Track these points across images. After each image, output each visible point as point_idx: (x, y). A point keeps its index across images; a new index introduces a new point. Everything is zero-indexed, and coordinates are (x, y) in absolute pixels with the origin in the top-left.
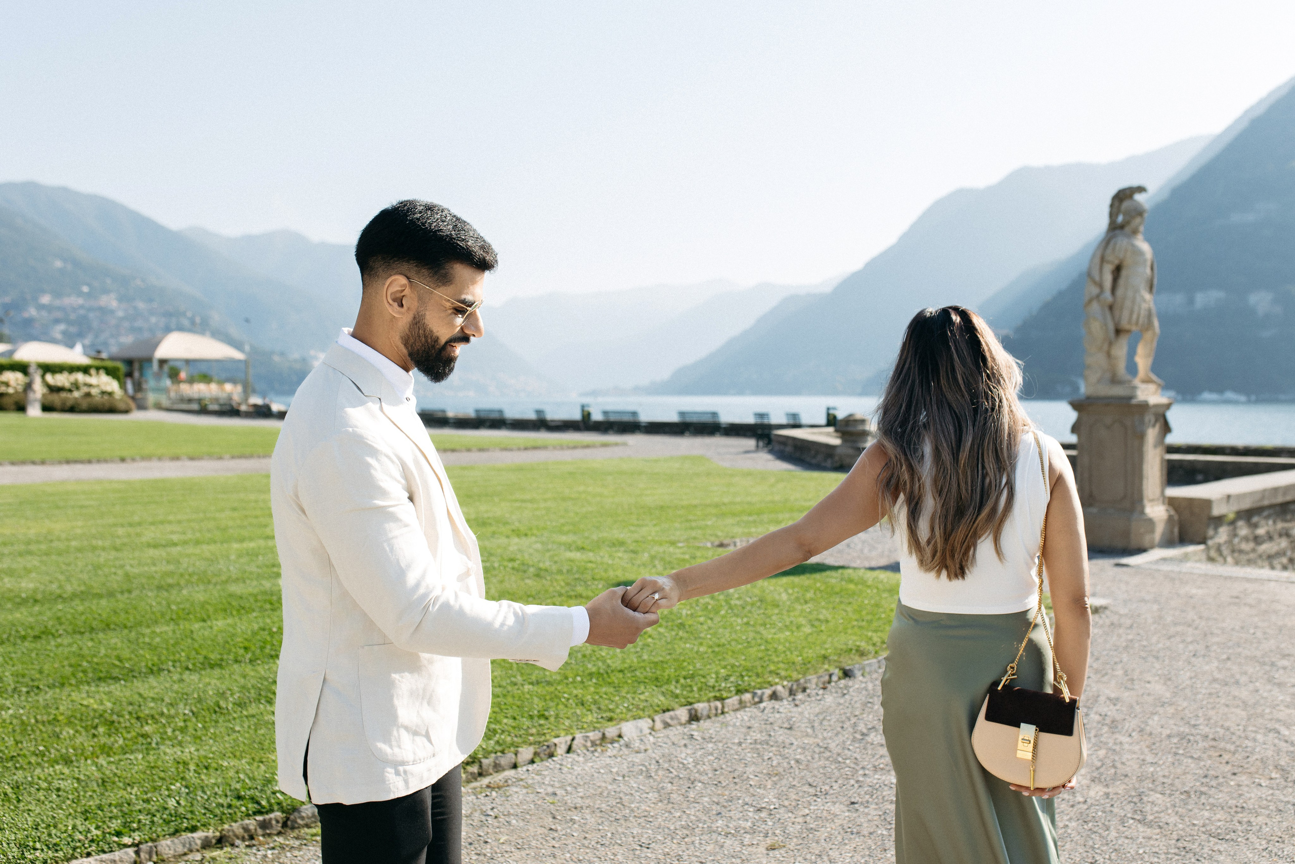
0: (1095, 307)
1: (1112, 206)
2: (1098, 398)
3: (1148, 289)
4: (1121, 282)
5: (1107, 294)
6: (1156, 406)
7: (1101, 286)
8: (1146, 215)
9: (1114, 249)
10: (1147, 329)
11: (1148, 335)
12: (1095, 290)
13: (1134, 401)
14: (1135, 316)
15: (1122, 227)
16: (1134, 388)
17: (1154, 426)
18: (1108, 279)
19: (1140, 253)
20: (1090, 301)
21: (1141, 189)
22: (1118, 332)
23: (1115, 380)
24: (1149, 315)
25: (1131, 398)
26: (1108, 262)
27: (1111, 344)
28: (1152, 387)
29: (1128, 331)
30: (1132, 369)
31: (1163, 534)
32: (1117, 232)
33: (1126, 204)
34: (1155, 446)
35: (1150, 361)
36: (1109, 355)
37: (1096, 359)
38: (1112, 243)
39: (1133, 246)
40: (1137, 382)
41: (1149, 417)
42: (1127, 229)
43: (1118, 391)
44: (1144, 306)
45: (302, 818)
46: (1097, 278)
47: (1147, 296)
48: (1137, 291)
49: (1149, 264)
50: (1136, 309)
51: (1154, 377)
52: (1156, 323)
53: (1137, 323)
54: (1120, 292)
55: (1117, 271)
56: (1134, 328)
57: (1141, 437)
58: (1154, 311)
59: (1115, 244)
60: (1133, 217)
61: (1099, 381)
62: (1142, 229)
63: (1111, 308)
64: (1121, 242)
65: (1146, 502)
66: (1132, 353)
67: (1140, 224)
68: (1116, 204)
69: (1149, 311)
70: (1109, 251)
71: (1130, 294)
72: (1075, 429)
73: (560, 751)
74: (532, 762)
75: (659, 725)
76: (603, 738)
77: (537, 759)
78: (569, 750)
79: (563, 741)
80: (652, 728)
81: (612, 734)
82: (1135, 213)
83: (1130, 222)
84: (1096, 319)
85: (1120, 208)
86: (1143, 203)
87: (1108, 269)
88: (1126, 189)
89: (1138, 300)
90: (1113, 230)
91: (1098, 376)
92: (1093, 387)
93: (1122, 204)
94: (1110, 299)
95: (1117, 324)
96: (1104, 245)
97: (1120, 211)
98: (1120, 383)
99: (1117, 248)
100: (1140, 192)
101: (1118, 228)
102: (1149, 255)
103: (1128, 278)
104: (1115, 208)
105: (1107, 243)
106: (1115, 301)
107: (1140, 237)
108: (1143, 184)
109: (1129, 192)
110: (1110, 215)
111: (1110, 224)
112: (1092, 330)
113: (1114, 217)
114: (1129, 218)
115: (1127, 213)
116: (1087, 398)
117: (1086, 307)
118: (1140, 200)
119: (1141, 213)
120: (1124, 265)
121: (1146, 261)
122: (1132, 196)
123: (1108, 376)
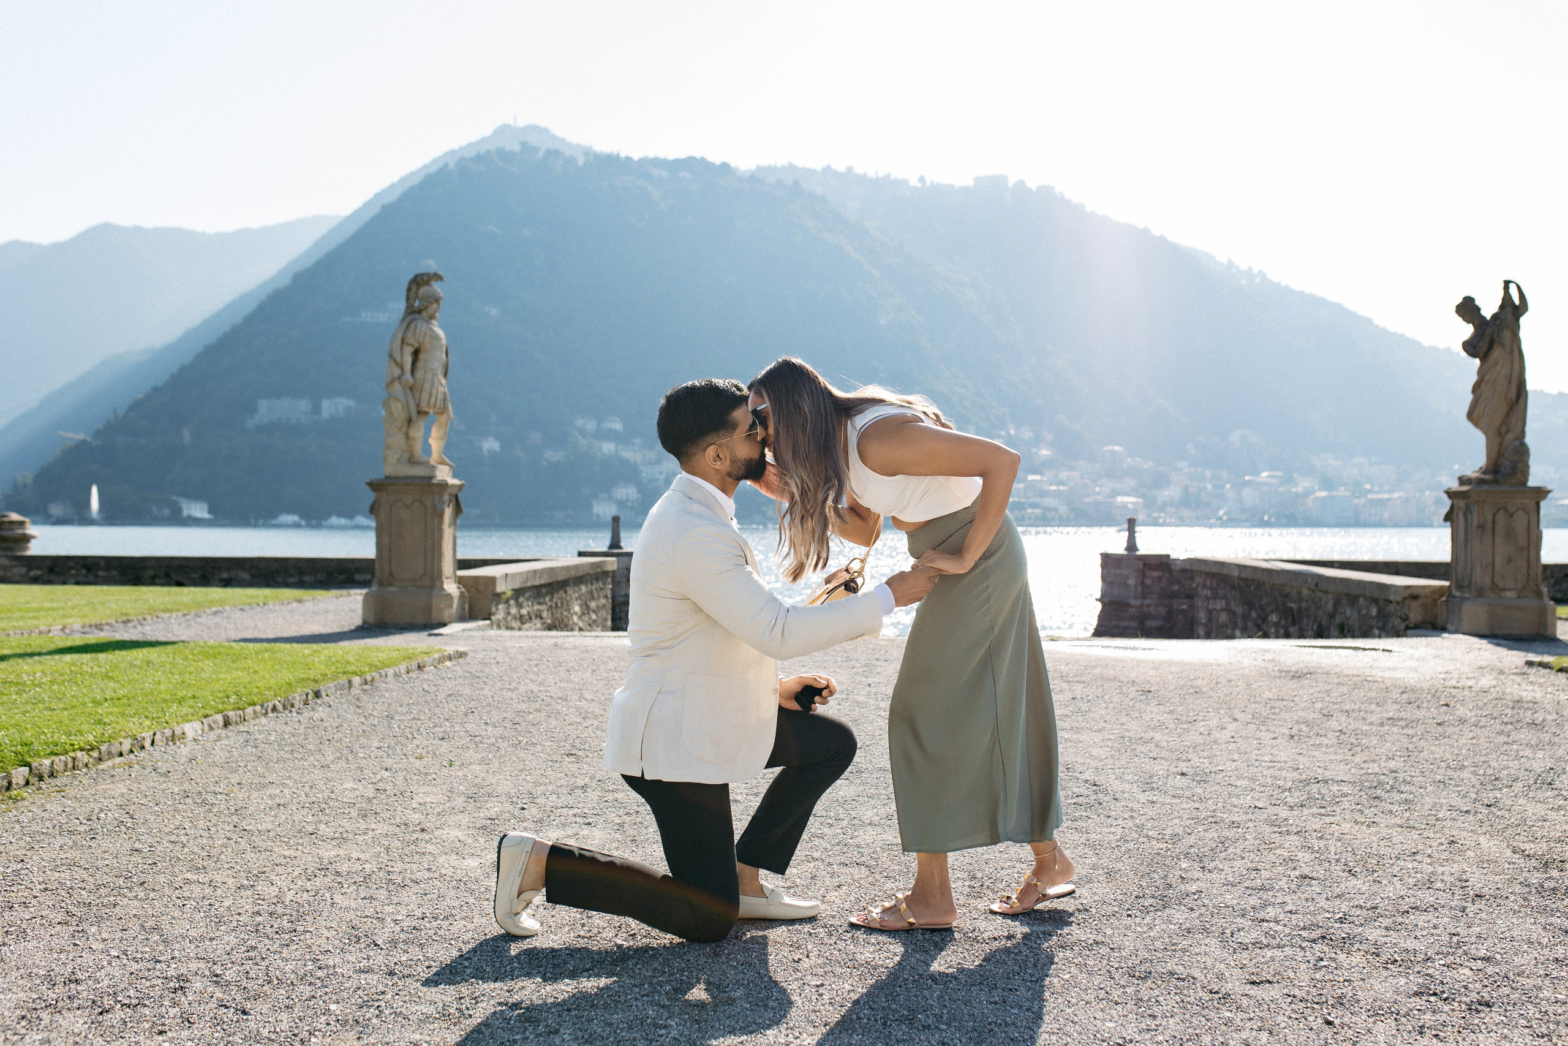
0: (397, 386)
1: (409, 290)
2: (398, 478)
3: (443, 374)
4: (420, 364)
5: (408, 375)
6: (453, 486)
7: (402, 368)
8: (441, 302)
9: (414, 333)
10: (442, 413)
11: (444, 418)
12: (397, 372)
13: (434, 481)
14: (433, 399)
15: (420, 312)
16: (434, 468)
17: (449, 506)
18: (408, 360)
19: (436, 338)
20: (392, 381)
21: (437, 277)
22: (418, 412)
23: (412, 461)
24: (445, 399)
25: (431, 478)
26: (408, 344)
28: (446, 468)
29: (426, 413)
30: (428, 450)
31: (456, 610)
32: (417, 316)
33: (423, 290)
34: (450, 526)
35: (443, 443)
36: (407, 435)
37: (396, 439)
38: (413, 325)
39: (431, 330)
40: (432, 462)
41: (446, 497)
42: (424, 313)
43: (416, 471)
44: (441, 389)
46: (399, 360)
47: (443, 381)
48: (435, 375)
49: (444, 349)
50: (434, 392)
51: (447, 460)
52: (450, 408)
53: (435, 406)
54: (419, 374)
55: (416, 354)
56: (431, 411)
57: (441, 515)
58: (448, 395)
59: (415, 326)
60: (431, 303)
61: (399, 460)
62: (438, 315)
63: (411, 389)
64: (421, 326)
65: (444, 579)
66: (427, 434)
67: (436, 311)
68: (413, 288)
69: (445, 394)
70: (410, 334)
71: (429, 377)
72: (373, 509)
73: (147, 744)
74: (132, 751)
75: (206, 727)
76: (173, 735)
77: (134, 750)
78: (153, 743)
79: (148, 735)
80: (203, 730)
81: (178, 732)
82: (431, 300)
83: (426, 308)
84: (398, 400)
85: (416, 293)
86: (439, 290)
87: (408, 351)
88: (422, 275)
89: (436, 384)
90: (411, 313)
91: (397, 456)
92: (393, 466)
93: (418, 289)
94: (411, 380)
95: (418, 405)
96: (404, 326)
97: (417, 297)
98: (418, 463)
99: (418, 332)
100: (437, 280)
101: (415, 312)
102: (444, 342)
103: (426, 361)
104: (412, 293)
105: (408, 326)
106: (415, 383)
107: (434, 322)
108: (440, 273)
109: (425, 278)
110: (408, 299)
111: (407, 307)
112: (394, 410)
113: (411, 301)
114: (425, 303)
115: (423, 298)
116: (387, 478)
117: (387, 386)
118: (437, 287)
119: (437, 300)
120: (422, 348)
121: (442, 346)
122: (428, 283)
123: (406, 456)
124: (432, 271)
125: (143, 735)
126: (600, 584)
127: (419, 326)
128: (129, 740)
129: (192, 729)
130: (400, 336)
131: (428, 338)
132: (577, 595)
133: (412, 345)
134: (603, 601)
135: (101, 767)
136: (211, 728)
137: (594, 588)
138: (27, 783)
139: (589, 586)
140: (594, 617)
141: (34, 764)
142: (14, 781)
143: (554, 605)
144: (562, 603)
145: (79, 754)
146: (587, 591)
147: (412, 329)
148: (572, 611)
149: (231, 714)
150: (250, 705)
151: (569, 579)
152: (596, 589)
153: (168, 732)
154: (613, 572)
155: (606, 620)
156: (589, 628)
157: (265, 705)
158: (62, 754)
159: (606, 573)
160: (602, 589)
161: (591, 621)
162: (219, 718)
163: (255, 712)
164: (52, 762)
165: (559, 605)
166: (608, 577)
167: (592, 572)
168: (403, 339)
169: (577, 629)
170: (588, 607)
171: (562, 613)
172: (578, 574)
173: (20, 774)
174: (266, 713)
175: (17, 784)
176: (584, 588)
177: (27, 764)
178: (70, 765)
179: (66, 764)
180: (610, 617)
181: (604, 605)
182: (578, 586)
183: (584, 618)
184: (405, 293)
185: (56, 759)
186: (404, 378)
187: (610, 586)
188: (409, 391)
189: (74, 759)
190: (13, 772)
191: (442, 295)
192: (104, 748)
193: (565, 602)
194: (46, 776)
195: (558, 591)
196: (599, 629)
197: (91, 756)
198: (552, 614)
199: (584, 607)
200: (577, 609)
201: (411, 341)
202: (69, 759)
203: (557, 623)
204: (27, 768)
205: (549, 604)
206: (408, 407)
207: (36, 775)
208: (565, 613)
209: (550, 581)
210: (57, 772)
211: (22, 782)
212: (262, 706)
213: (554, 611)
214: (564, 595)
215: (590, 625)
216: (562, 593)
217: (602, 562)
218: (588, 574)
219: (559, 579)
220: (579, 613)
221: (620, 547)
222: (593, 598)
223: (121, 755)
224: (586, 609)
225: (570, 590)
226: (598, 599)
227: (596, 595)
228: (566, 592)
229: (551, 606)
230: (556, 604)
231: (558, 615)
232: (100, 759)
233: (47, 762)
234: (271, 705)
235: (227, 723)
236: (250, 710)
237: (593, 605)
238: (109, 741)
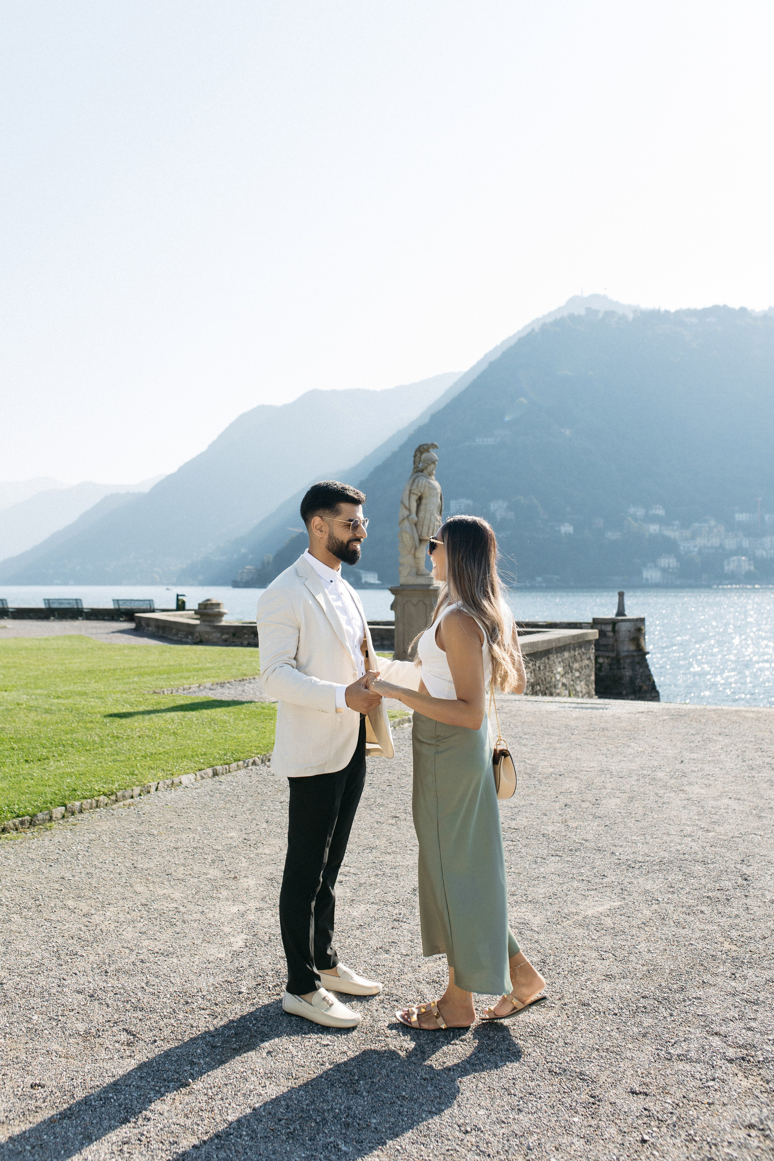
0: (406, 522)
1: (415, 456)
3: (439, 513)
4: (422, 507)
5: (414, 515)
7: (410, 511)
8: (436, 463)
9: (417, 486)
12: (406, 513)
13: (431, 588)
14: (431, 531)
15: (422, 471)
16: (431, 579)
18: (414, 505)
19: (434, 488)
20: (403, 519)
21: (434, 446)
22: (421, 541)
23: (418, 574)
25: (430, 585)
26: (414, 494)
27: (416, 548)
29: (427, 540)
32: (420, 474)
33: (424, 456)
36: (415, 557)
37: (407, 559)
38: (417, 481)
39: (429, 483)
40: (432, 575)
42: (425, 472)
43: (421, 581)
44: (437, 523)
45: (38, 820)
46: (407, 505)
47: (439, 518)
48: (432, 514)
49: (439, 495)
50: (432, 526)
54: (421, 514)
55: (420, 499)
59: (419, 481)
60: (429, 465)
61: (409, 574)
62: (434, 472)
63: (416, 525)
64: (422, 481)
67: (433, 470)
68: (419, 455)
70: (414, 487)
71: (428, 516)
72: (393, 607)
73: (153, 790)
74: (140, 795)
75: (199, 777)
76: (173, 783)
77: (142, 794)
78: (157, 789)
79: (153, 785)
80: (196, 779)
81: (176, 780)
82: (430, 462)
83: (426, 468)
84: (406, 532)
85: (420, 458)
86: (435, 455)
87: (414, 498)
88: (424, 445)
89: (433, 519)
90: (416, 472)
91: (408, 570)
92: (405, 578)
93: (421, 455)
94: (416, 518)
95: (420, 536)
96: (411, 482)
97: (420, 461)
98: (422, 575)
99: (420, 485)
100: (433, 448)
101: (419, 471)
102: (439, 490)
103: (426, 505)
104: (417, 458)
105: (414, 481)
106: (418, 521)
107: (433, 477)
108: (435, 443)
109: (425, 447)
110: (414, 462)
111: (414, 468)
112: (405, 539)
113: (417, 464)
114: (426, 465)
115: (424, 461)
116: (401, 585)
117: (400, 523)
118: (434, 454)
119: (434, 463)
120: (424, 496)
121: (438, 494)
122: (427, 451)
123: (414, 570)
124: (430, 443)
125: (150, 784)
126: (583, 650)
127: (421, 480)
128: (139, 788)
129: (186, 779)
130: (408, 488)
131: (427, 489)
132: (560, 659)
133: (417, 495)
134: (587, 662)
135: (115, 806)
136: (202, 778)
137: (576, 653)
138: (63, 817)
139: (572, 652)
140: (577, 674)
141: (69, 805)
142: (54, 816)
143: (538, 669)
144: (545, 667)
145: (102, 798)
146: (571, 657)
147: (416, 484)
148: (555, 672)
149: (219, 768)
150: (235, 761)
151: (552, 649)
152: (579, 654)
153: (168, 782)
154: (596, 640)
155: (589, 676)
156: (572, 683)
157: (247, 761)
158: (89, 798)
159: (589, 642)
160: (584, 653)
161: (574, 678)
162: (210, 771)
163: (238, 766)
164: (82, 804)
165: (542, 668)
166: (591, 645)
167: (573, 642)
168: (410, 490)
169: (560, 685)
170: (571, 668)
171: (545, 674)
172: (561, 644)
173: (58, 811)
174: (248, 766)
175: (56, 817)
176: (566, 654)
177: (65, 805)
178: (94, 805)
179: (91, 804)
180: (593, 674)
181: (588, 665)
182: (561, 653)
183: (567, 675)
184: (412, 459)
185: (84, 801)
186: (410, 517)
187: (594, 651)
188: (414, 526)
189: (97, 801)
190: (54, 810)
191: (437, 458)
192: (119, 794)
193: (548, 666)
194: (77, 812)
195: (541, 658)
196: (582, 683)
197: (110, 799)
198: (535, 675)
199: (568, 667)
200: (560, 669)
201: (415, 492)
202: (94, 801)
203: (540, 681)
204: (64, 808)
205: (532, 668)
206: (413, 538)
207: (70, 812)
208: (547, 674)
209: (532, 652)
210: (85, 809)
211: (59, 816)
212: (244, 761)
213: (537, 672)
214: (547, 661)
215: (572, 680)
216: (545, 659)
217: (583, 634)
218: (570, 644)
219: (540, 650)
220: (562, 673)
221: (624, 615)
222: (576, 660)
223: (132, 797)
224: (569, 669)
225: (553, 657)
226: (582, 661)
227: (578, 658)
228: (548, 658)
229: (534, 670)
230: (539, 667)
231: (542, 675)
232: (116, 801)
233: (78, 803)
234: (251, 761)
235: (215, 774)
236: (234, 765)
237: (576, 665)
238: (125, 789)
